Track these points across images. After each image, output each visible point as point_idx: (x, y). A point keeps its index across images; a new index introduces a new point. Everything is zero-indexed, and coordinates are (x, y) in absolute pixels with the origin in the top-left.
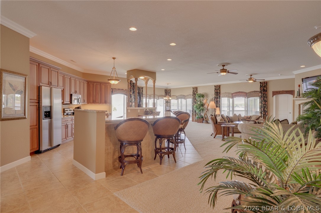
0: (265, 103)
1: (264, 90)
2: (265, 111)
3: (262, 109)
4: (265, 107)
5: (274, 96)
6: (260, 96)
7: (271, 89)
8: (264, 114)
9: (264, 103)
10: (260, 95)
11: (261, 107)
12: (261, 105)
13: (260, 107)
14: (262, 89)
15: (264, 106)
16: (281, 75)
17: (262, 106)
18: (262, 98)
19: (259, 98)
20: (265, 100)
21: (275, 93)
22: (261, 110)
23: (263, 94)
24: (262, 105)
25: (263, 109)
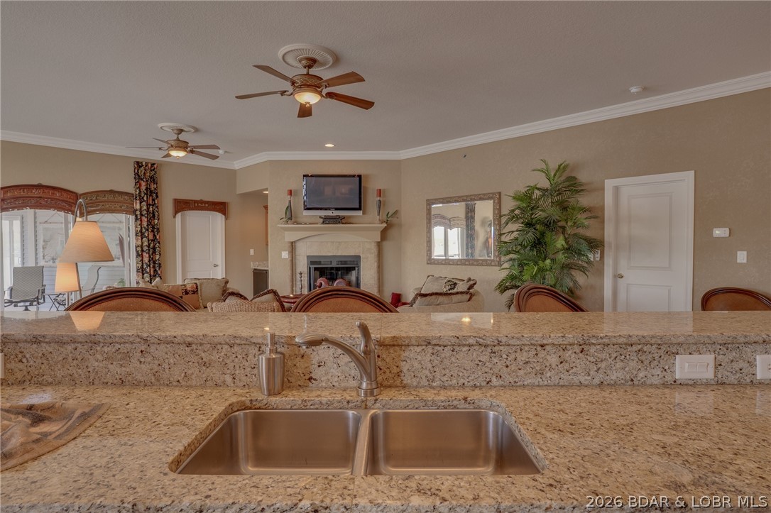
0: (154, 236)
1: (150, 192)
2: (154, 263)
3: (146, 256)
4: (154, 248)
5: (179, 215)
6: (138, 213)
7: (170, 191)
8: (152, 274)
9: (151, 237)
10: (138, 207)
11: (142, 251)
12: (139, 243)
13: (139, 249)
14: (144, 188)
15: (152, 245)
16: (226, 152)
17: (145, 248)
18: (145, 219)
19: (132, 218)
20: (153, 227)
21: (182, 205)
22: (142, 260)
23: (148, 205)
24: (146, 243)
25: (150, 257)
